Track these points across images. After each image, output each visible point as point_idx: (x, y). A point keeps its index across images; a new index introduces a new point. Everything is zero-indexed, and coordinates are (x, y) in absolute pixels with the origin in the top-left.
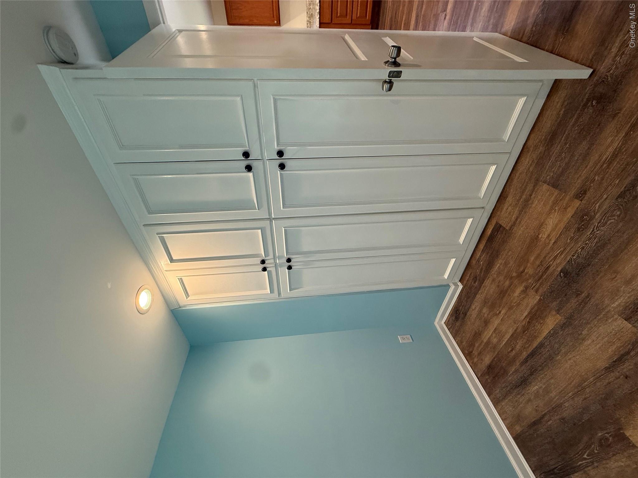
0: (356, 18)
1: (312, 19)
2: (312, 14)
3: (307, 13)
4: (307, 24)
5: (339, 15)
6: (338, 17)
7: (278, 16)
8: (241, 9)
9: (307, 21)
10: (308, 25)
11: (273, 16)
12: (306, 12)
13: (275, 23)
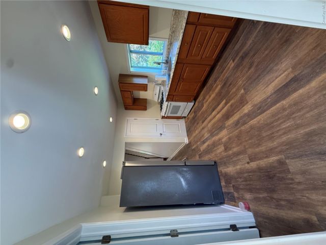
9: (169, 34)
10: (170, 37)
12: (170, 29)
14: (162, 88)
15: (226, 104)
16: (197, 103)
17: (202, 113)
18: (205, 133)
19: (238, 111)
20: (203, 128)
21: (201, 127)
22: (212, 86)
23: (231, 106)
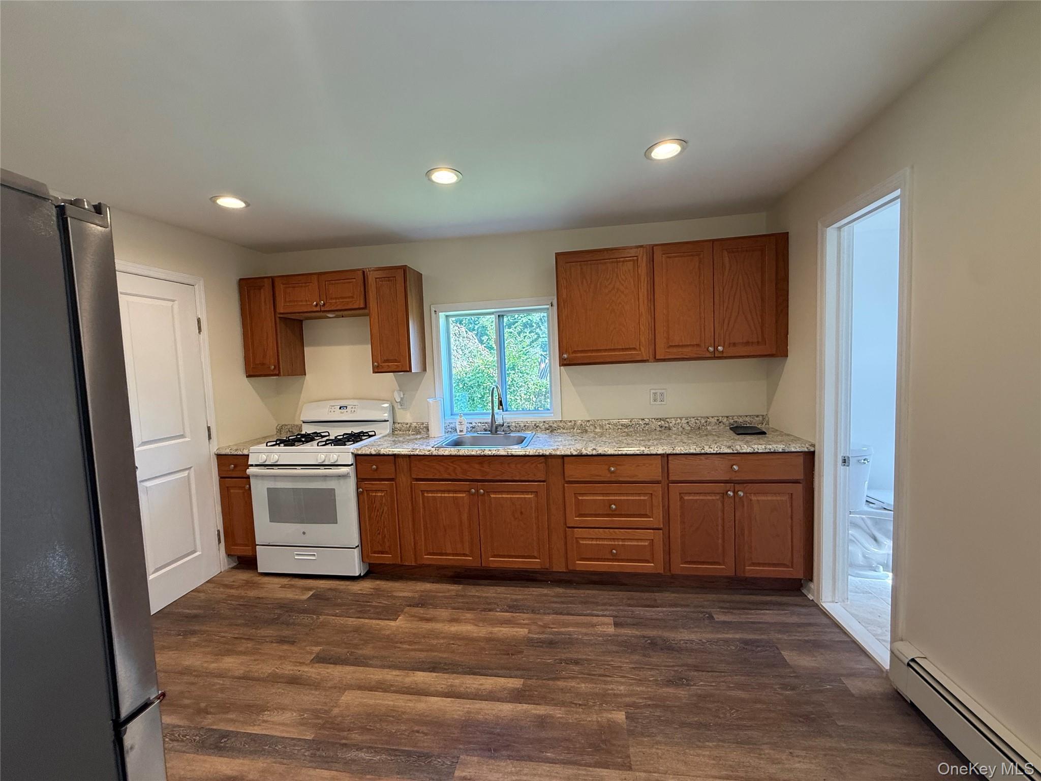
0: (576, 538)
1: (579, 431)
2: (586, 431)
3: (588, 421)
4: (571, 421)
5: (580, 498)
6: (576, 497)
7: (575, 362)
8: (582, 283)
9: (575, 421)
10: (570, 424)
11: (575, 352)
12: (589, 419)
13: (564, 355)
14: (383, 430)
15: (517, 696)
16: (367, 586)
17: (357, 630)
18: (282, 708)
19: (565, 763)
20: (294, 681)
21: (288, 669)
22: (488, 607)
23: (542, 722)
